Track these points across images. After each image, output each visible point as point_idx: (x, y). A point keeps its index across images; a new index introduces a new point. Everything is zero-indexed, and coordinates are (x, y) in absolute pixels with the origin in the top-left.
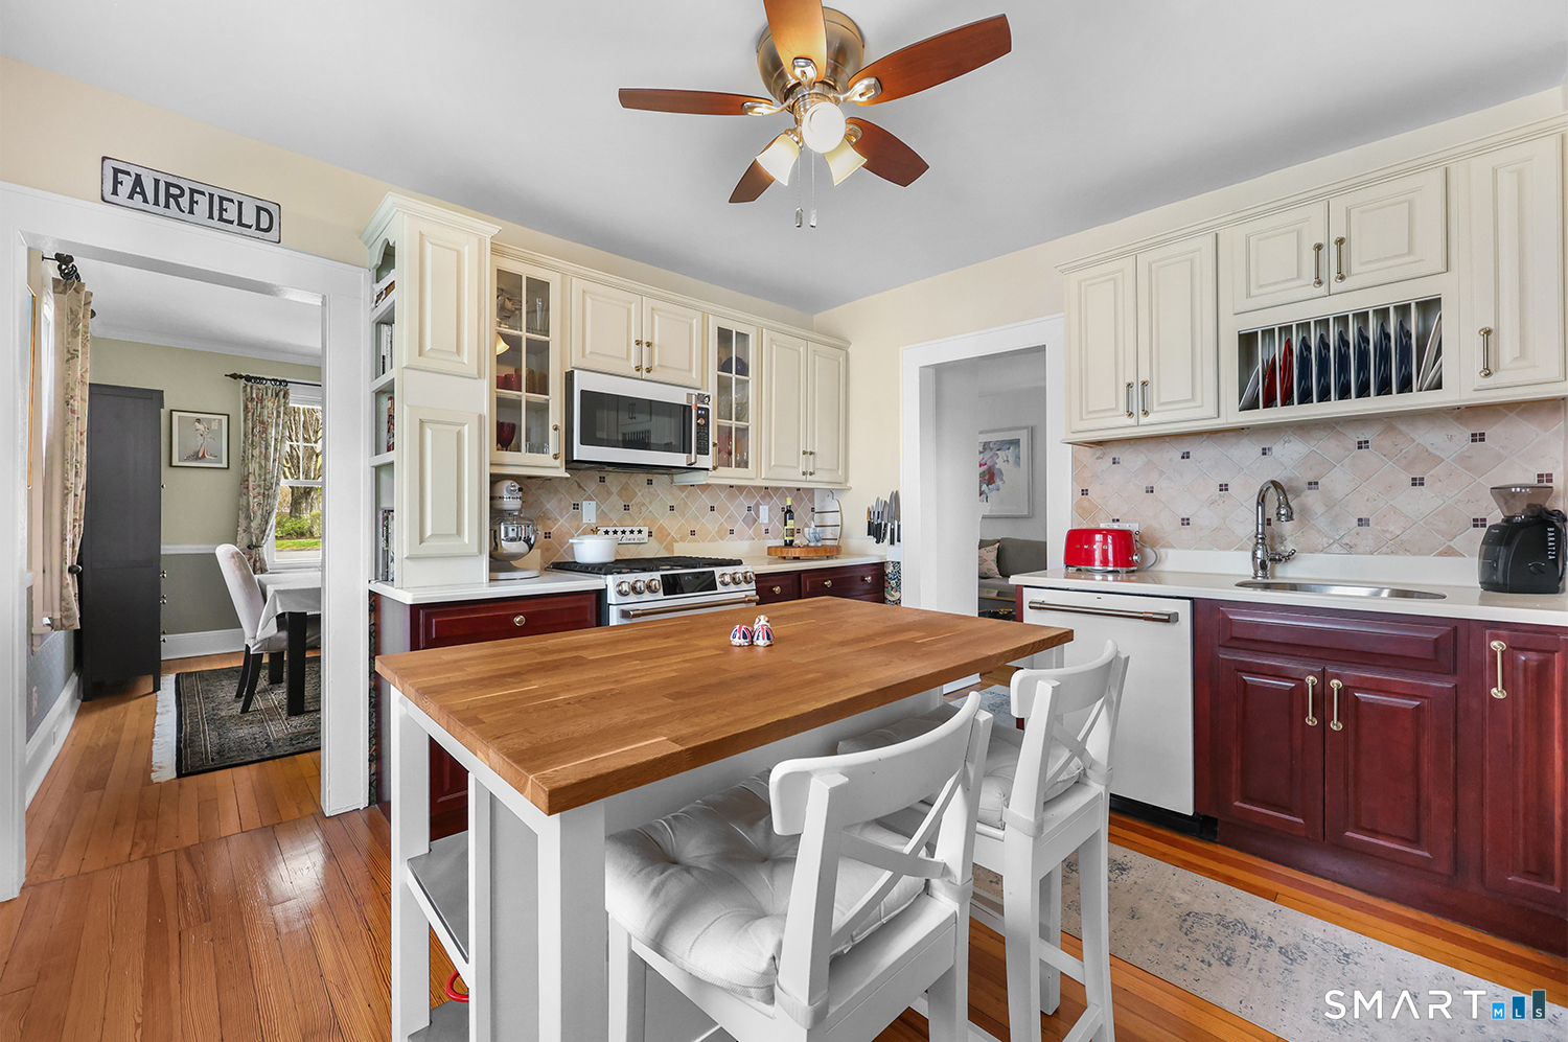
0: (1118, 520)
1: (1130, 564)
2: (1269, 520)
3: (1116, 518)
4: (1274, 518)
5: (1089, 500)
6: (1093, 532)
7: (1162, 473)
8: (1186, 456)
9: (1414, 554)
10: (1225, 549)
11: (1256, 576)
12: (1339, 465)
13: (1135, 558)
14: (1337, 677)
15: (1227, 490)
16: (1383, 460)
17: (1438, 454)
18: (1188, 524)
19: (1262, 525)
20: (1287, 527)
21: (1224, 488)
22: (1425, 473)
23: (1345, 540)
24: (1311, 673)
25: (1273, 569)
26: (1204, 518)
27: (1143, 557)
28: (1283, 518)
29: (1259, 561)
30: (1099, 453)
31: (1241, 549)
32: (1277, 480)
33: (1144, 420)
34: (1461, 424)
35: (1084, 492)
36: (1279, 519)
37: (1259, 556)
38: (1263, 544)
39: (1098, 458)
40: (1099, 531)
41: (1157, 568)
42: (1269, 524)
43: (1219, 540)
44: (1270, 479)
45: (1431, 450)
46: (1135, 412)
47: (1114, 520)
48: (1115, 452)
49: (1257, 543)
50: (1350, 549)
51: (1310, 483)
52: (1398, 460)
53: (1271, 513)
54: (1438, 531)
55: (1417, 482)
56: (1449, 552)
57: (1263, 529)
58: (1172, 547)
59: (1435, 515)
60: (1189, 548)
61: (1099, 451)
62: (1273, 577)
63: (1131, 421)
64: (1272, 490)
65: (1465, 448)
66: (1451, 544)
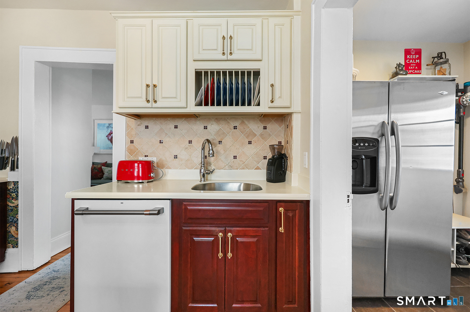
0: (147, 156)
1: (150, 178)
2: (206, 156)
3: (146, 155)
4: (207, 155)
5: (134, 146)
6: (133, 162)
7: (166, 134)
8: (176, 127)
9: (249, 169)
10: (190, 169)
11: (201, 181)
12: (228, 135)
13: (152, 175)
14: (231, 231)
15: (191, 143)
16: (241, 134)
17: (255, 133)
18: (177, 158)
19: (204, 158)
20: (212, 159)
21: (190, 142)
22: (252, 139)
23: (230, 164)
24: (221, 231)
25: (207, 177)
26: (183, 155)
27: (157, 175)
28: (211, 155)
29: (202, 173)
30: (139, 123)
31: (196, 169)
32: (209, 139)
33: (155, 105)
34: (261, 122)
35: (132, 142)
36: (209, 156)
37: (202, 172)
38: (204, 166)
39: (138, 125)
40: (136, 162)
41: (164, 178)
42: (206, 158)
43: (189, 165)
44: (207, 138)
45: (254, 131)
46: (151, 100)
47: (145, 156)
48: (146, 122)
49: (202, 166)
50: (231, 167)
51: (219, 142)
52: (245, 134)
53: (207, 154)
54: (255, 161)
55: (250, 143)
56: (258, 168)
57: (204, 160)
58: (170, 168)
59: (254, 155)
60: (177, 168)
61: (138, 121)
62: (207, 180)
63: (149, 105)
64: (207, 143)
65: (262, 131)
66: (258, 165)
